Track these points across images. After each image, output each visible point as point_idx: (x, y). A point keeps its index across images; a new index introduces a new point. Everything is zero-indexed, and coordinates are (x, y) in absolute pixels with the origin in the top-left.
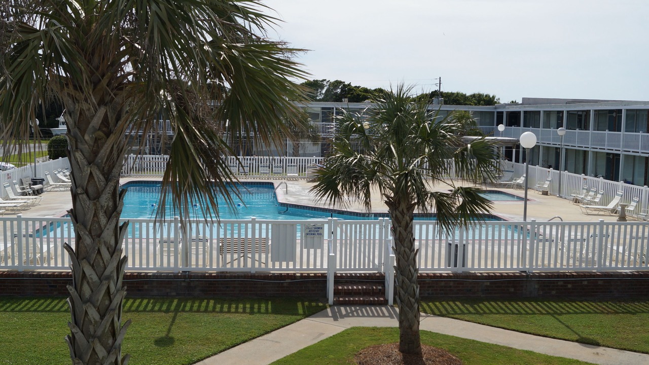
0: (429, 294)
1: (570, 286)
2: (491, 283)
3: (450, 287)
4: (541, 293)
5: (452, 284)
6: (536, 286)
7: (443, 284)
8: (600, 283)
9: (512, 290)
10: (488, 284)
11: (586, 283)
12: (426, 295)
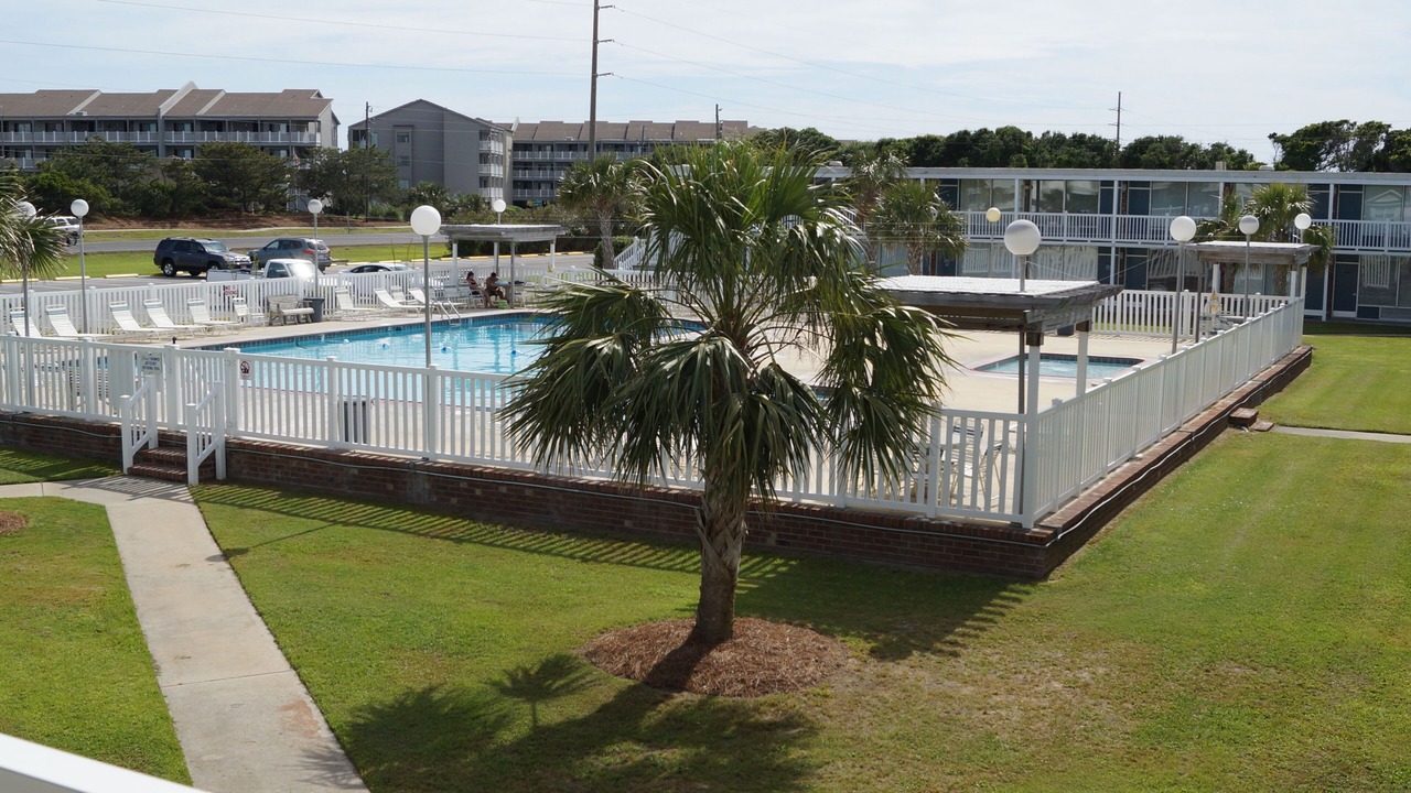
0: (277, 478)
1: (478, 492)
2: (360, 470)
3: (305, 470)
4: (435, 499)
5: (306, 466)
6: (427, 486)
7: (294, 464)
8: (528, 493)
9: (390, 487)
10: (356, 472)
11: (503, 490)
12: (275, 480)
